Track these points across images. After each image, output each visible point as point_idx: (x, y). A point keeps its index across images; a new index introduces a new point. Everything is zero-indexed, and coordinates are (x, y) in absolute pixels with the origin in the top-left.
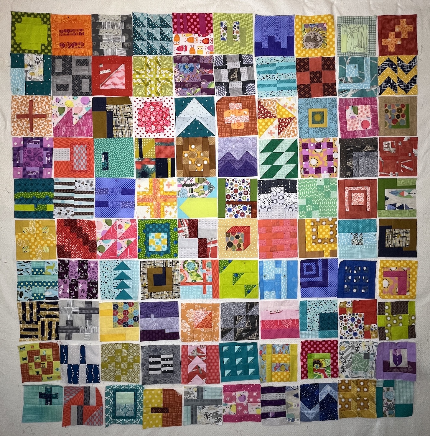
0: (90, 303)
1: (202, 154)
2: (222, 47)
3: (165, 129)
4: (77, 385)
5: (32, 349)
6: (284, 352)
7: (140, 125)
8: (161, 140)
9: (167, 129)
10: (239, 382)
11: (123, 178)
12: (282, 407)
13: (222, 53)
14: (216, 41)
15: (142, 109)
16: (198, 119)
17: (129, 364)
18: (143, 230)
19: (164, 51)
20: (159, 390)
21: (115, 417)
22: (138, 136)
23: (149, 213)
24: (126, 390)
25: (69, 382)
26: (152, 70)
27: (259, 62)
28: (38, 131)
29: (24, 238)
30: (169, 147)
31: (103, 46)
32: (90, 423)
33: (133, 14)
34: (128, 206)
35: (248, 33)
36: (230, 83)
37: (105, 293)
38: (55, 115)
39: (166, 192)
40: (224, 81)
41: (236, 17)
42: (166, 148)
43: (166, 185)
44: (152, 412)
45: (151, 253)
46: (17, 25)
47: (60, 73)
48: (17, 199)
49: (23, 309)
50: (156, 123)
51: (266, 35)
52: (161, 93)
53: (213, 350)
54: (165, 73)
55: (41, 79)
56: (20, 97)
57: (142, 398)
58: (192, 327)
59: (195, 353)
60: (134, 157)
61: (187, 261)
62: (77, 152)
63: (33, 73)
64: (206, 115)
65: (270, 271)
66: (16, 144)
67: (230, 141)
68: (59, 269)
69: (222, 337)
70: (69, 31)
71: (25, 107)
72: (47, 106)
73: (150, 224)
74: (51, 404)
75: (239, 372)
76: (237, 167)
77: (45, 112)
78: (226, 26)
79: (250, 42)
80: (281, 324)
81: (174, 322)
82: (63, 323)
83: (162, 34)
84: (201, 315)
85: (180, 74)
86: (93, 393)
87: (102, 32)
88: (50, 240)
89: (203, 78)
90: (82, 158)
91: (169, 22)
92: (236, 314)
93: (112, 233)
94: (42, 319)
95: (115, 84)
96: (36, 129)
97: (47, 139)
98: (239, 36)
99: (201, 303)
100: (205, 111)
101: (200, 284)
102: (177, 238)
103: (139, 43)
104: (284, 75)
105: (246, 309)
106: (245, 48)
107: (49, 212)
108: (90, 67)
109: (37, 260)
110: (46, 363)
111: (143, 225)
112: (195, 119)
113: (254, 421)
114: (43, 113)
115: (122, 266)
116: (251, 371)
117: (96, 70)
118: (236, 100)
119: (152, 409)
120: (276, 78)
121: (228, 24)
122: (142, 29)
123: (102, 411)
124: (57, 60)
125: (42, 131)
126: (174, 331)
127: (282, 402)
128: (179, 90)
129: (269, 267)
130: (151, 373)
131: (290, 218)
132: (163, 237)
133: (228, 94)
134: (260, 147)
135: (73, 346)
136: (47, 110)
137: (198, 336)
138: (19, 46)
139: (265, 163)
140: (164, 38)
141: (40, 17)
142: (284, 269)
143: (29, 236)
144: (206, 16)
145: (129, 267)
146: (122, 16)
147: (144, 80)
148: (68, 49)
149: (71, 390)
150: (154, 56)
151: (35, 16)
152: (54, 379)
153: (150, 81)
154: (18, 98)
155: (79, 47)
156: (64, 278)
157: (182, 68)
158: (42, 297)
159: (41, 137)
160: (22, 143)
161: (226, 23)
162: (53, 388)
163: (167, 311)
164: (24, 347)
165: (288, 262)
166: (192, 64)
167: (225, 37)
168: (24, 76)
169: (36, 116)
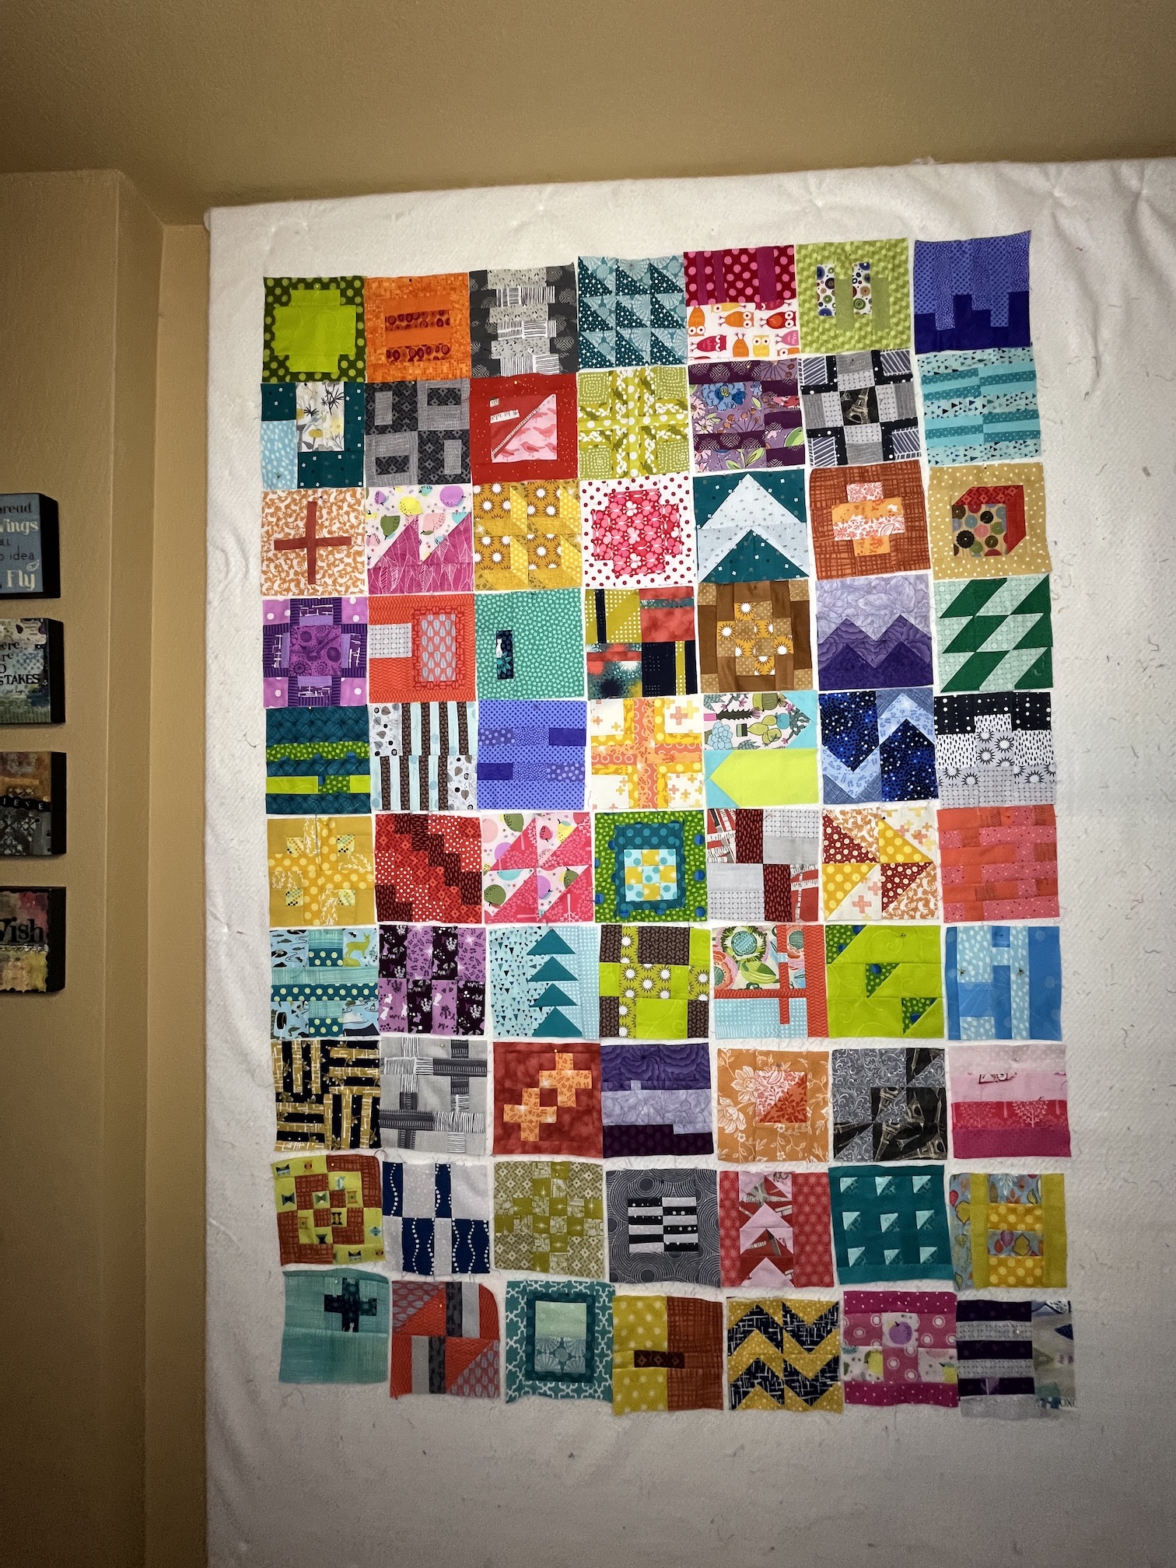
0: (465, 1045)
1: (771, 628)
2: (823, 333)
3: (668, 563)
4: (429, 1279)
5: (308, 1173)
6: (1024, 1199)
7: (598, 555)
8: (656, 594)
9: (674, 562)
10: (891, 1284)
11: (554, 699)
12: (1022, 1362)
13: (823, 349)
14: (806, 318)
15: (603, 512)
16: (758, 531)
17: (572, 1221)
18: (610, 843)
19: (663, 355)
20: (658, 1298)
21: (531, 1374)
22: (595, 586)
23: (626, 794)
24: (564, 1296)
25: (407, 1267)
26: (631, 405)
27: (927, 367)
28: (329, 581)
29: (291, 866)
30: (678, 612)
31: (497, 350)
32: (466, 1389)
33: (581, 262)
34: (568, 778)
35: (896, 290)
36: (847, 430)
37: (504, 1018)
38: (373, 539)
39: (671, 735)
40: (829, 425)
41: (860, 252)
42: (670, 614)
43: (672, 716)
44: (637, 1365)
45: (630, 908)
46: (279, 311)
47: (386, 427)
48: (273, 762)
49: (285, 1060)
50: (643, 547)
51: (948, 293)
52: (657, 466)
53: (812, 1187)
54: (668, 412)
55: (339, 446)
56: (283, 495)
57: (610, 1321)
58: (749, 1119)
59: (761, 1195)
60: (584, 642)
61: (734, 928)
62: (430, 633)
63: (318, 432)
64: (782, 519)
65: (976, 957)
66: (271, 616)
67: (852, 589)
68: (381, 951)
69: (837, 1150)
70: (410, 317)
71: (296, 520)
72: (352, 515)
73: (628, 826)
74: (356, 1329)
75: (890, 1254)
76: (874, 659)
77: (347, 531)
78: (831, 276)
79: (902, 316)
80: (1012, 1113)
81: (698, 1103)
82: (389, 1103)
83: (657, 309)
84: (776, 1084)
85: (708, 412)
86: (470, 1301)
87: (495, 315)
88: (356, 871)
89: (770, 419)
90: (443, 649)
91: (676, 275)
92: (878, 1083)
93: (523, 853)
94: (335, 1090)
95: (531, 449)
96: (323, 577)
97: (353, 601)
98: (870, 302)
99: (775, 1049)
100: (778, 508)
101: (770, 994)
102: (704, 864)
103: (595, 337)
104: (1003, 400)
105: (908, 1068)
106: (888, 334)
107: (355, 796)
108: (465, 407)
109: (321, 929)
110: (344, 1211)
111: (609, 827)
112: (751, 532)
113: (937, 1403)
114: (341, 533)
115: (552, 944)
116: (926, 1253)
117: (481, 414)
118: (864, 476)
119: (638, 1354)
120: (980, 409)
121: (838, 270)
122: (602, 300)
123: (497, 1354)
124: (378, 395)
125: (340, 581)
126: (699, 1128)
127: (1021, 1350)
128: (705, 457)
129: (972, 947)
130: (635, 1248)
131: (1034, 803)
132: (664, 861)
133: (843, 460)
134: (937, 605)
135: (419, 1166)
136: (352, 527)
137: (768, 1144)
138: (282, 364)
139: (954, 647)
140: (662, 318)
141: (338, 287)
142: (1016, 952)
143: (303, 862)
144: (776, 253)
145: (571, 946)
146: (549, 269)
147: (608, 433)
148: (407, 364)
149: (411, 1291)
150: (635, 368)
151: (325, 285)
152: (367, 1259)
153: (625, 435)
154: (279, 498)
155: (436, 358)
156: (394, 976)
157: (712, 395)
158: (335, 1029)
159: (336, 595)
160: (288, 613)
161: (832, 270)
162: (362, 1284)
163: (677, 1071)
164: (287, 1167)
165: (1032, 931)
166: (740, 385)
167: (829, 306)
168: (296, 441)
169: (325, 542)
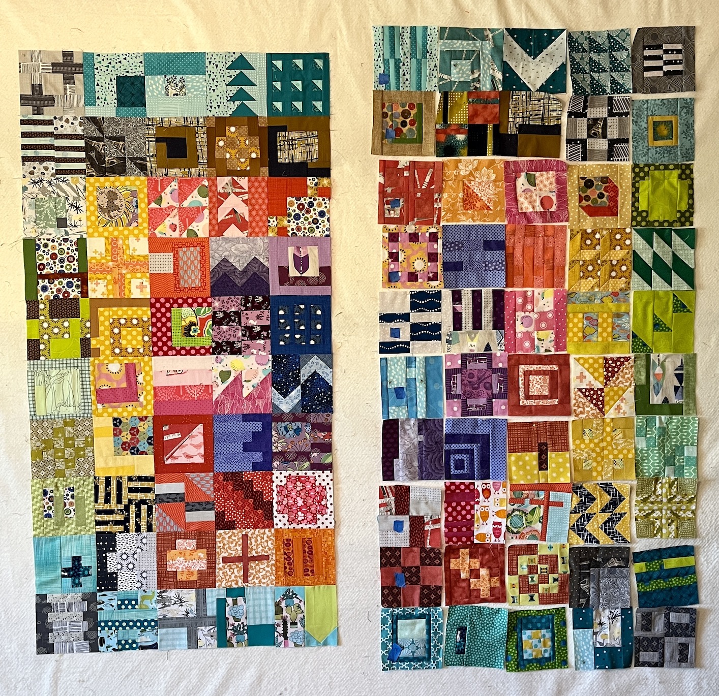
28: (257, 581)
71: (236, 545)
72: (269, 542)
77: (266, 552)
96: (253, 579)
114: (263, 553)
125: (263, 581)
136: (269, 549)
169: (254, 558)
